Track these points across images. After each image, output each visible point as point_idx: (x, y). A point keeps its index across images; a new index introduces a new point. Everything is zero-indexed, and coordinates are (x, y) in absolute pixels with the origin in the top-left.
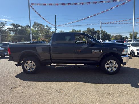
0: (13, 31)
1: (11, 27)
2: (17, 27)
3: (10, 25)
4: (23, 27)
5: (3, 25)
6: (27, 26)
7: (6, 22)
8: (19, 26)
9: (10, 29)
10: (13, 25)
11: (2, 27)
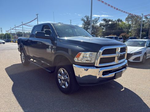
0: (104, 26)
1: (103, 22)
2: (107, 22)
3: (102, 20)
4: (114, 22)
5: (96, 21)
6: (118, 20)
7: (99, 18)
8: (110, 21)
9: (101, 25)
10: (105, 20)
11: (96, 23)
